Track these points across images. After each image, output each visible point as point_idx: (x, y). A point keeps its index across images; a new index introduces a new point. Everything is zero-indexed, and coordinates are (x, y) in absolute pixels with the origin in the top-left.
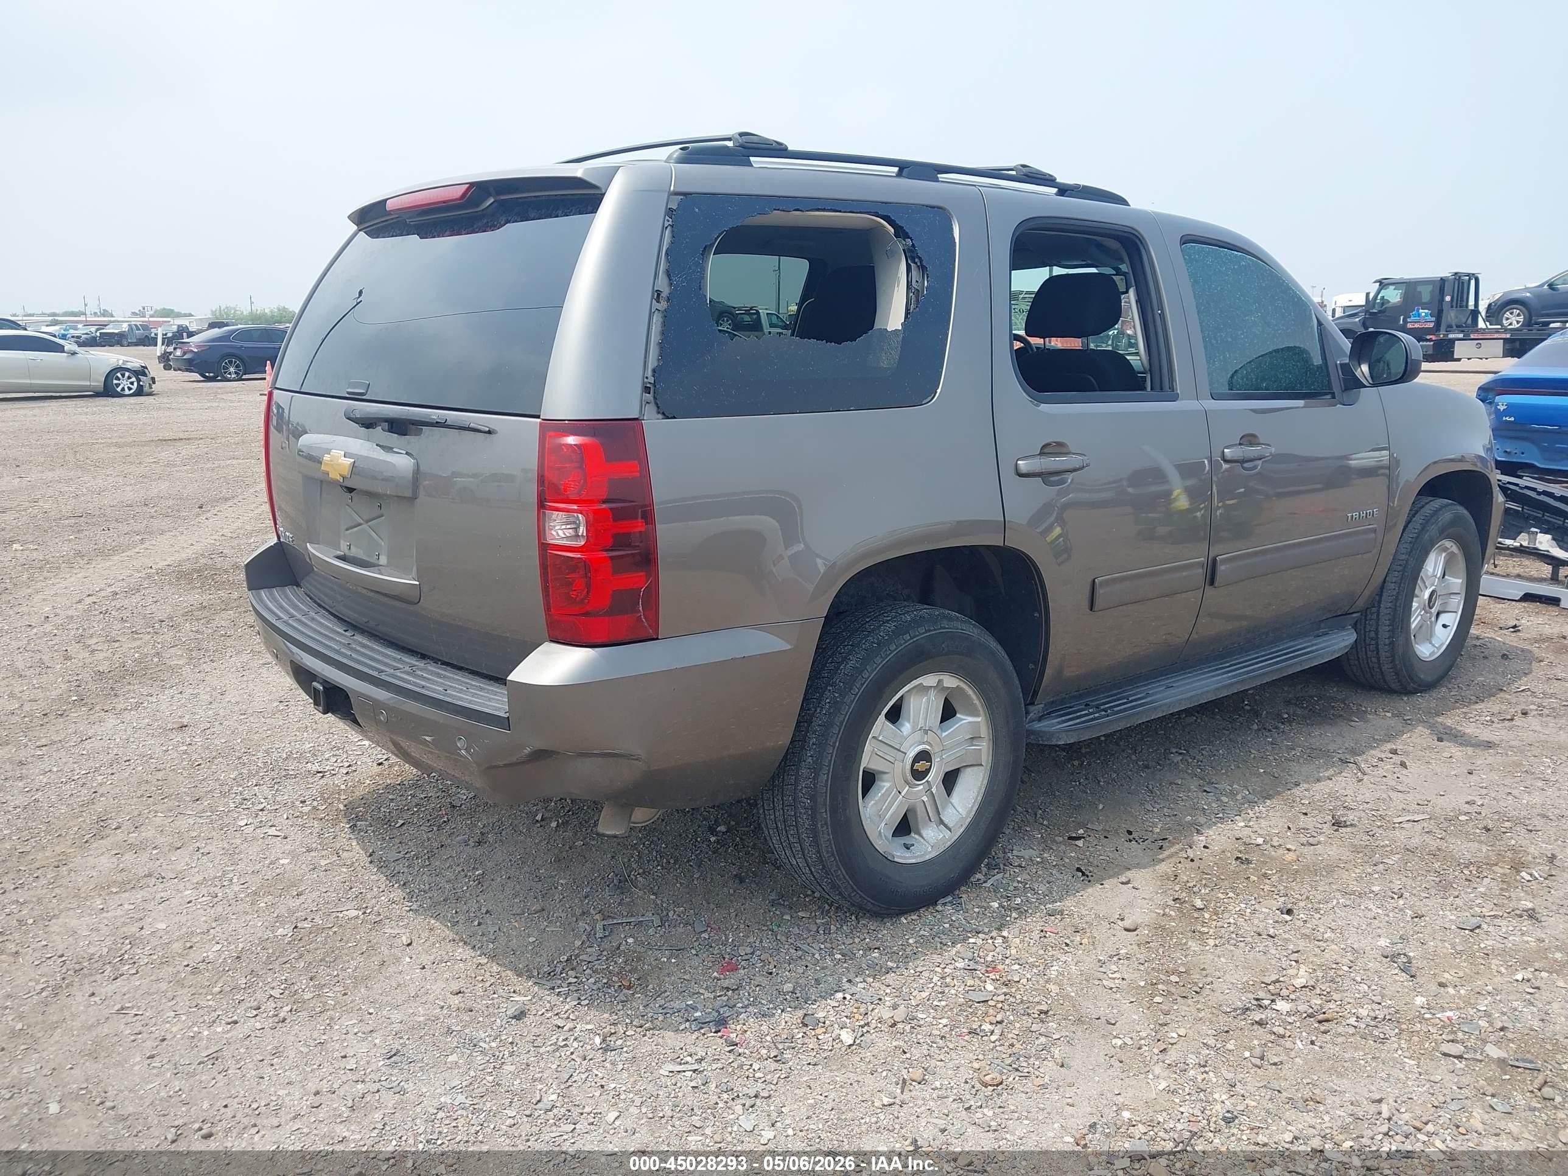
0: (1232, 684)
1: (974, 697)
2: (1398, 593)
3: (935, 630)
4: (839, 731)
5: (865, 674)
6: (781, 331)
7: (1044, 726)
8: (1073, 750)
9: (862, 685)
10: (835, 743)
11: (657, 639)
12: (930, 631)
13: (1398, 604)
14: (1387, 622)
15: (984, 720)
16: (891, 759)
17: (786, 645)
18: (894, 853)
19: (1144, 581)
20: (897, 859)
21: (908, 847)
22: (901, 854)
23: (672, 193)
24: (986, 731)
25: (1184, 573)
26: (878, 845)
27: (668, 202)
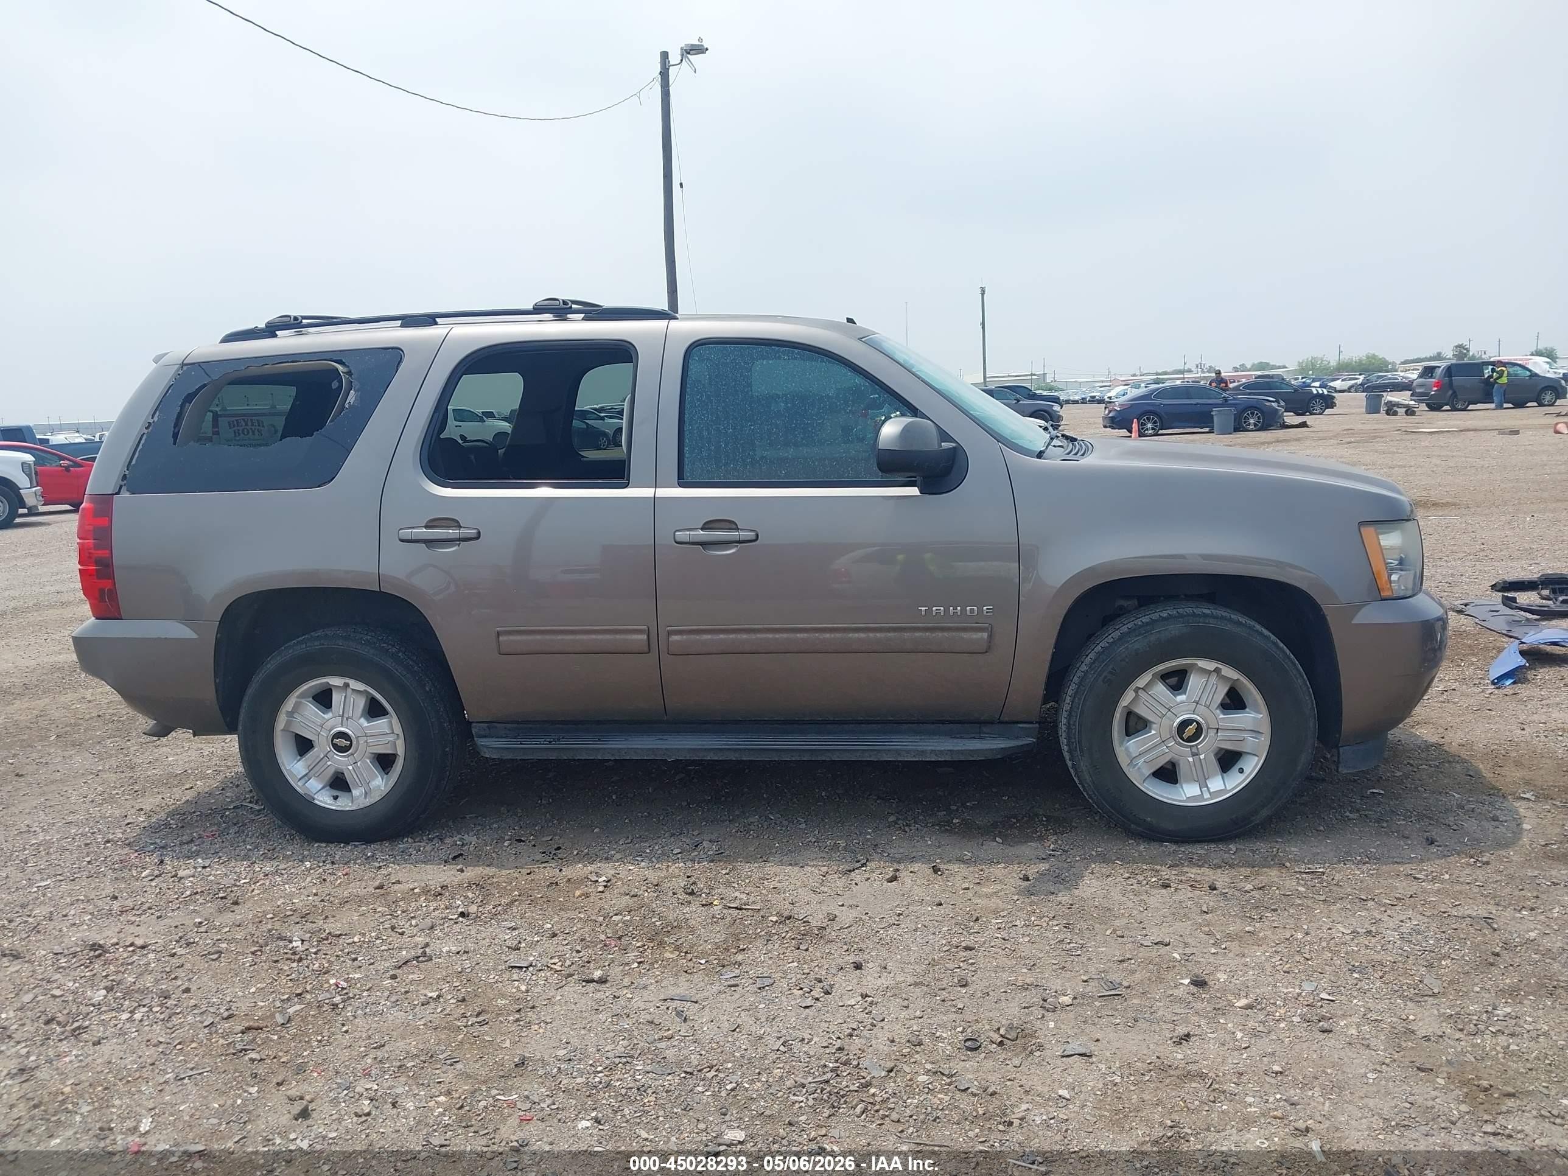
1: (383, 701)
7: (481, 741)
11: (122, 619)
15: (395, 720)
16: (314, 731)
17: (194, 636)
18: (316, 797)
19: (560, 637)
20: (316, 802)
21: (336, 798)
22: (325, 799)
23: (183, 365)
24: (398, 729)
25: (618, 637)
26: (299, 787)
27: (178, 370)
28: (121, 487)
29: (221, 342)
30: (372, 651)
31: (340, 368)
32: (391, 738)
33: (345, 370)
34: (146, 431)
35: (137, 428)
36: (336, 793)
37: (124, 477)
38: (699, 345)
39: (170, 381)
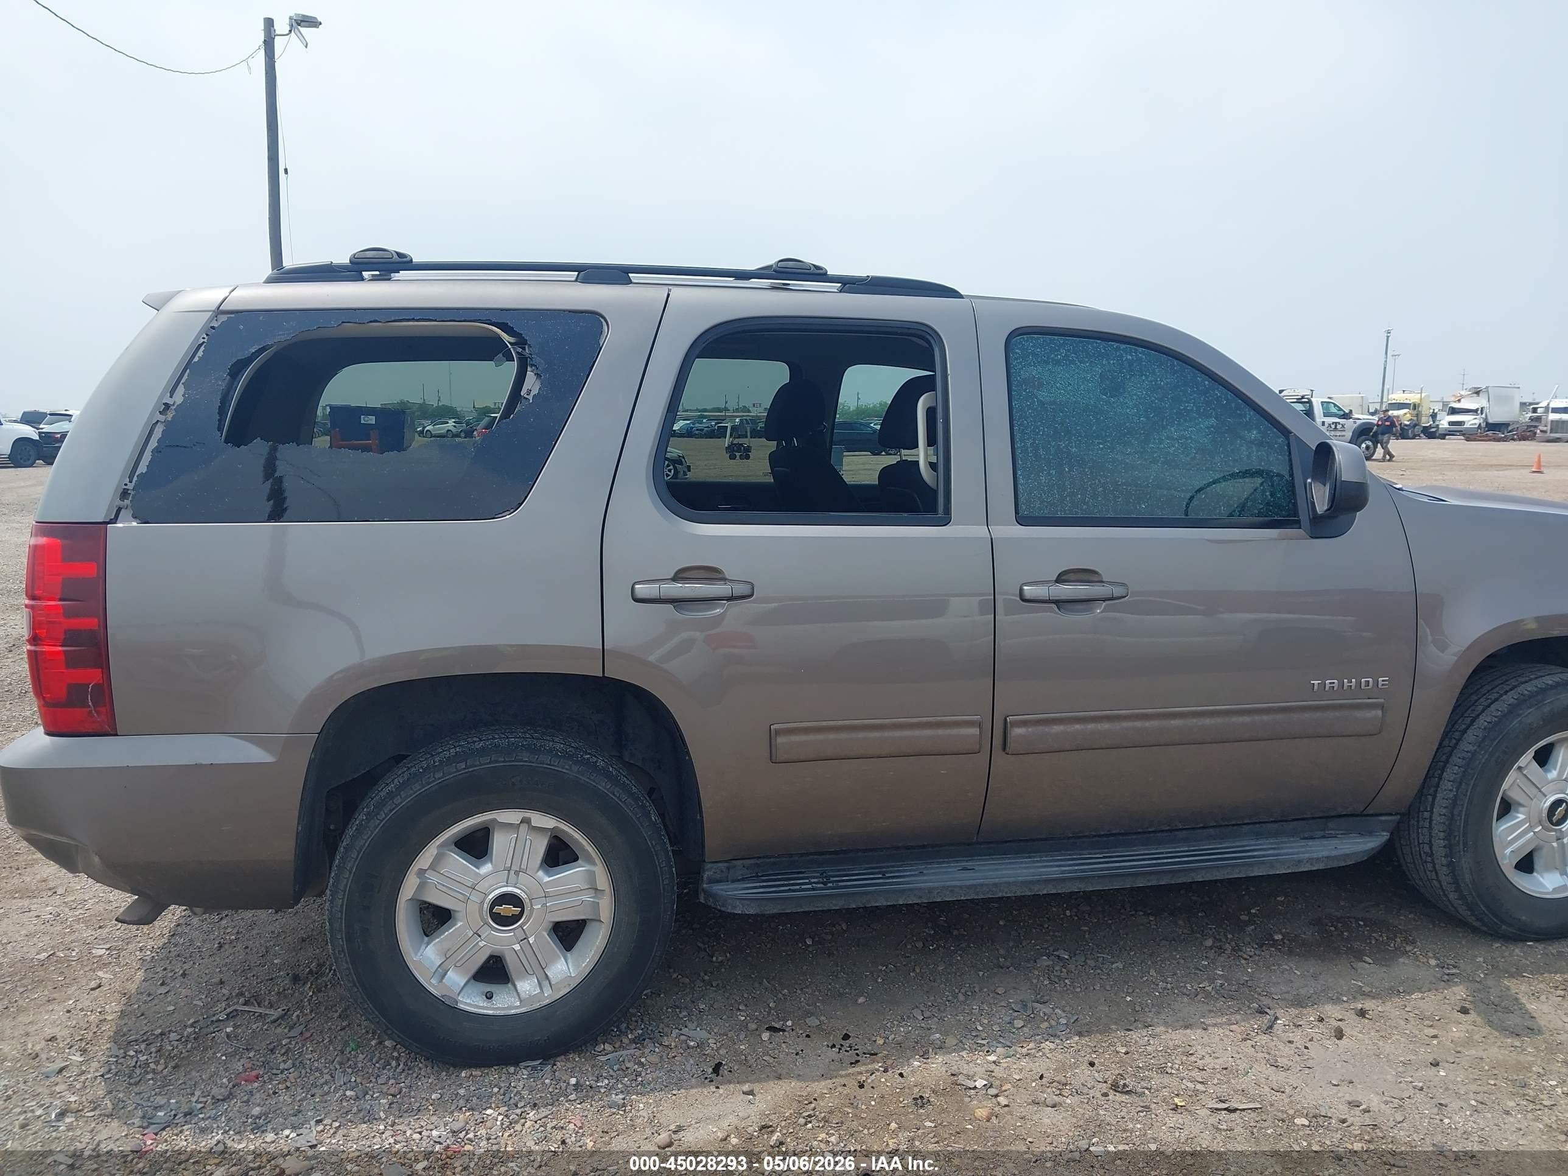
0: (1064, 880)
1: (584, 843)
2: (1455, 796)
3: (505, 761)
4: (357, 857)
5: (398, 800)
6: (1337, 420)
7: (722, 890)
8: (757, 923)
9: (391, 811)
10: (351, 869)
11: (116, 735)
12: (497, 762)
13: (1456, 812)
14: (1442, 835)
15: (600, 871)
16: (460, 897)
17: (268, 758)
18: (460, 998)
19: (861, 735)
20: (461, 1006)
21: (489, 996)
22: (473, 1001)
23: (218, 312)
24: (603, 881)
25: (941, 732)
26: (432, 986)
27: (210, 320)
28: (119, 510)
29: (265, 282)
30: (575, 768)
31: (505, 337)
32: (587, 898)
33: (512, 340)
34: (162, 418)
35: (144, 411)
36: (487, 988)
37: (125, 494)
38: (1021, 335)
39: (197, 338)
